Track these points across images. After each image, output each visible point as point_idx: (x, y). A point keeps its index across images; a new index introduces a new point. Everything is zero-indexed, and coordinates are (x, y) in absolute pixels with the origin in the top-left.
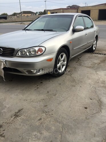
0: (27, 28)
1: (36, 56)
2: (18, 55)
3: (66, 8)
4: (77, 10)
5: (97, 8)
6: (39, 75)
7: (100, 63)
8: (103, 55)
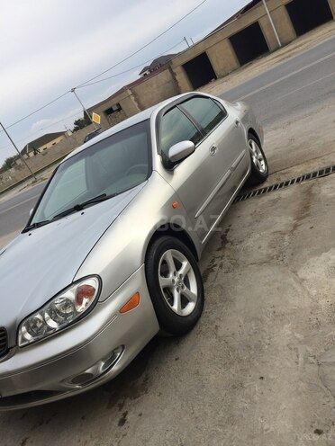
0: (35, 221)
1: (79, 319)
2: (24, 340)
3: (139, 77)
4: (170, 68)
5: (220, 36)
6: (118, 370)
7: (295, 227)
8: (295, 185)
